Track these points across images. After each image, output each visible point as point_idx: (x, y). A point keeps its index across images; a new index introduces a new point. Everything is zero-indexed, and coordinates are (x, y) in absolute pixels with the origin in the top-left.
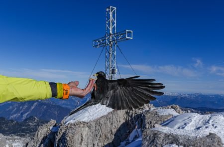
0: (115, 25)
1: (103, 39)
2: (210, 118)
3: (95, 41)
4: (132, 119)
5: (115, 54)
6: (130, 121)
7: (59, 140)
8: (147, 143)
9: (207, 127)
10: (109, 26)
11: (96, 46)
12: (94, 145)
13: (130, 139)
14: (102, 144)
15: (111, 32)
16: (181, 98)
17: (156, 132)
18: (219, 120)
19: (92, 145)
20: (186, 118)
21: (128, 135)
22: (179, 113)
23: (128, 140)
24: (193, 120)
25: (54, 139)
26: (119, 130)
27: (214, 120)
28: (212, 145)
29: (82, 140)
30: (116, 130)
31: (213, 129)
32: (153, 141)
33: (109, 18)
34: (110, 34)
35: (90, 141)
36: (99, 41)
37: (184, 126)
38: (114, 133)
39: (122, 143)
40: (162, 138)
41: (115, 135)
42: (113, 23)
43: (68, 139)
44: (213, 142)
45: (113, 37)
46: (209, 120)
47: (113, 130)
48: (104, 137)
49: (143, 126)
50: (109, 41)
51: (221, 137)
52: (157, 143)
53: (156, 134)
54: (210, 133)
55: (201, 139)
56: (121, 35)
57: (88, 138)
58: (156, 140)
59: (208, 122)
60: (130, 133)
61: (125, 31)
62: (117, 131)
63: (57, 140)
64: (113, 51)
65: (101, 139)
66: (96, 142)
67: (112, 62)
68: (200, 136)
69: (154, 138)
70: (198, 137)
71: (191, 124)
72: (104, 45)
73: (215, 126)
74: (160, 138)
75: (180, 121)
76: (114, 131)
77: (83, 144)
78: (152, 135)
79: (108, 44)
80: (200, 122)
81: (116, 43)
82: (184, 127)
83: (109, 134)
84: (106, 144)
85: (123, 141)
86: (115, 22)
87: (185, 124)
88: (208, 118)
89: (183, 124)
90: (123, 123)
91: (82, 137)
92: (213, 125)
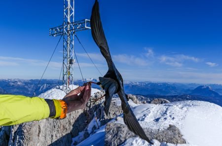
0: (73, 13)
1: (61, 27)
2: (167, 109)
3: (52, 29)
4: (90, 110)
5: (73, 44)
6: (89, 111)
7: (15, 132)
8: (110, 136)
9: (165, 119)
10: (67, 13)
11: (53, 35)
12: (52, 136)
13: (88, 129)
14: (61, 135)
15: (69, 21)
16: (133, 86)
17: (119, 126)
18: (175, 111)
19: (50, 136)
20: (145, 109)
21: (86, 125)
22: (136, 103)
23: (87, 130)
24: (151, 111)
25: (10, 131)
26: (77, 121)
27: (171, 111)
28: (174, 137)
29: (40, 132)
30: (74, 121)
31: (172, 121)
32: (117, 134)
33: (67, 6)
34: (68, 23)
35: (48, 133)
36: (56, 30)
37: (144, 117)
38: (72, 124)
39: (80, 133)
40: (125, 132)
41: (73, 126)
42: (71, 11)
43: (25, 131)
44: (175, 134)
45: (71, 26)
46: (166, 111)
47: (71, 121)
48: (62, 128)
49: (101, 116)
50: (67, 30)
51: (180, 128)
52: (121, 136)
53: (119, 127)
54: (170, 125)
55: (163, 132)
56: (79, 24)
57: (46, 130)
58: (119, 134)
59: (165, 113)
60: (88, 123)
61: (84, 20)
62: (76, 121)
63: (13, 133)
64: (71, 41)
65: (59, 129)
66: (54, 134)
67: (70, 51)
68: (162, 128)
69: (118, 131)
70: (160, 130)
71: (150, 115)
72: (61, 34)
73: (172, 117)
74: (123, 131)
75: (139, 112)
76: (73, 121)
77: (40, 135)
78: (115, 129)
79: (65, 34)
80: (158, 113)
81: (74, 33)
82: (144, 119)
83: (67, 125)
84: (64, 134)
85: (81, 131)
86: (73, 10)
87: (144, 115)
88: (165, 109)
89: (142, 115)
90: (82, 114)
91: (40, 128)
92: (170, 116)
